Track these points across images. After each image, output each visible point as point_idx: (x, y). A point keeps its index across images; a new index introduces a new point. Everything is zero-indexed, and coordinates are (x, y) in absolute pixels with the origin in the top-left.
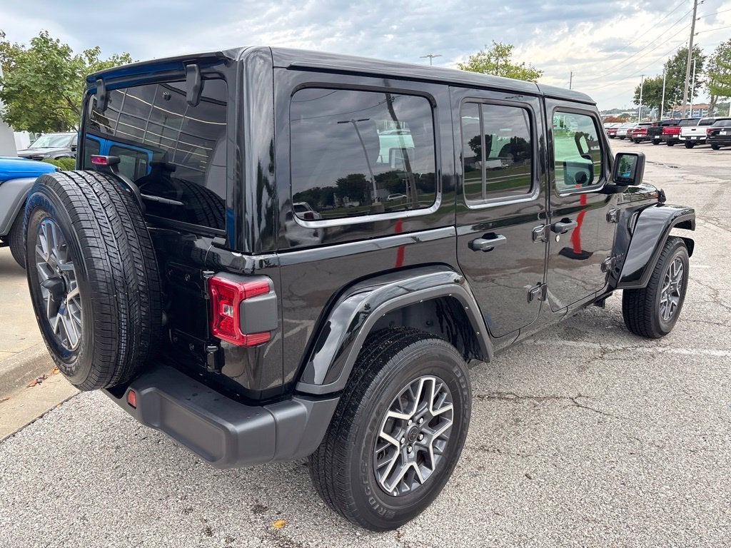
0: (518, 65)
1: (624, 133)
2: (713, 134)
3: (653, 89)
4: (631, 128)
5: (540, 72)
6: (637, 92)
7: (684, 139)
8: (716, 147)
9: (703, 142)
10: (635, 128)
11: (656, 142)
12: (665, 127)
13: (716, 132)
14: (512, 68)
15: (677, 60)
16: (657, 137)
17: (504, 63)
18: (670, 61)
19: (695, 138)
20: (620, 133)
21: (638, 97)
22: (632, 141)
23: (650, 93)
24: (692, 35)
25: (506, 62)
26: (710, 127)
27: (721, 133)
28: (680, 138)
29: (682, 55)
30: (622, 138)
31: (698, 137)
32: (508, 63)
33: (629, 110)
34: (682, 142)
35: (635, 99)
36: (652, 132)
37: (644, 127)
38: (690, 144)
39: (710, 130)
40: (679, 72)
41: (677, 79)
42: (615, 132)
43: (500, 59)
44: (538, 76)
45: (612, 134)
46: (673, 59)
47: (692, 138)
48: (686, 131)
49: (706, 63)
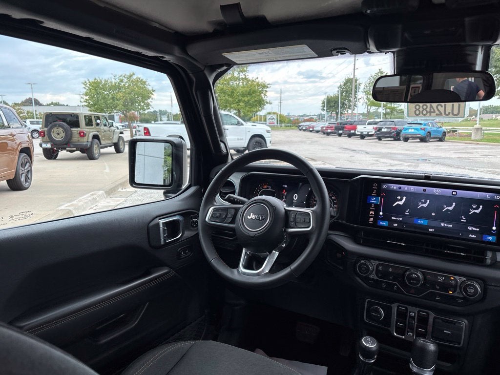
0: (254, 79)
1: (319, 129)
2: (378, 131)
3: (332, 102)
4: (323, 126)
5: (269, 84)
6: (322, 103)
7: (359, 133)
8: (380, 139)
9: (371, 135)
10: (326, 126)
11: (340, 135)
12: (346, 126)
13: (380, 129)
14: (250, 80)
15: (345, 84)
16: (341, 132)
17: (244, 77)
18: (341, 85)
19: (366, 133)
20: (316, 129)
21: (324, 106)
22: (324, 134)
23: (331, 104)
24: (354, 69)
25: (245, 76)
26: (375, 126)
27: (383, 130)
28: (357, 133)
29: (349, 82)
30: (318, 132)
31: (368, 132)
32: (247, 77)
33: (313, 115)
34: (358, 135)
35: (322, 108)
36: (337, 129)
37: (331, 125)
38: (363, 137)
39: (376, 128)
40: (347, 92)
41: (345, 96)
42: (313, 128)
43: (241, 74)
44: (268, 87)
45: (311, 129)
46: (342, 84)
47: (364, 133)
48: (360, 129)
49: (362, 87)
